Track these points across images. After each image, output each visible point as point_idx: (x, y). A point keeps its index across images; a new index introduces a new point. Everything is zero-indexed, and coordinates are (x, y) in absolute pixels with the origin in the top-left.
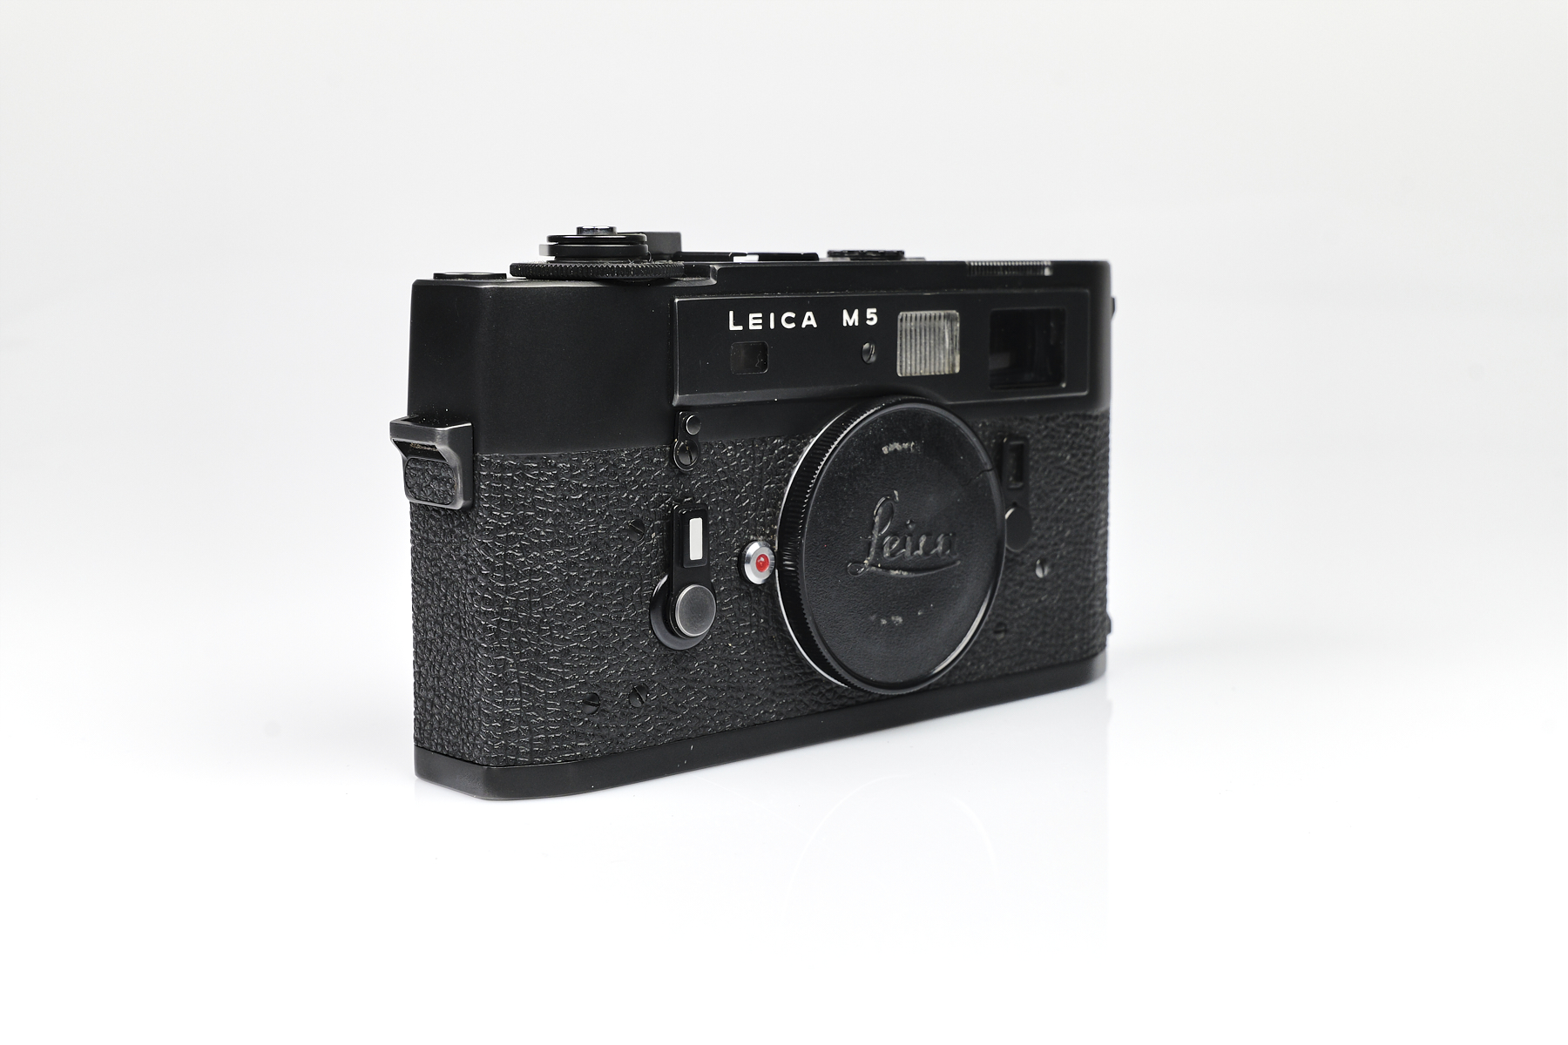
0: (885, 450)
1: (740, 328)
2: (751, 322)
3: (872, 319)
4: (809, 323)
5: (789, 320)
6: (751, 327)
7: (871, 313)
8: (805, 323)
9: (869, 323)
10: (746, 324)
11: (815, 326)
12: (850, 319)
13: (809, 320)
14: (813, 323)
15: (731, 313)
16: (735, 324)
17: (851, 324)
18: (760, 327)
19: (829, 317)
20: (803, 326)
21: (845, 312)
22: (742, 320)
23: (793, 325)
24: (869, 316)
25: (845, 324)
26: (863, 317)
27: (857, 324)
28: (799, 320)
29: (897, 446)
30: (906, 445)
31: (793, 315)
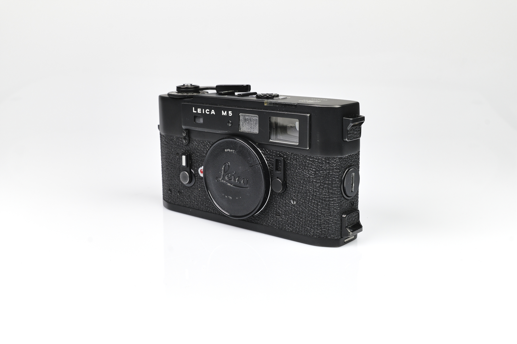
0: (226, 150)
1: (196, 112)
2: (198, 111)
3: (230, 114)
4: (213, 113)
5: (208, 111)
6: (198, 112)
7: (230, 112)
8: (212, 113)
9: (229, 115)
10: (197, 111)
11: (214, 114)
12: (224, 113)
13: (213, 112)
14: (214, 113)
15: (194, 108)
16: (195, 111)
17: (224, 115)
18: (200, 112)
19: (218, 112)
20: (211, 114)
21: (223, 111)
22: (196, 110)
23: (209, 113)
24: (229, 113)
25: (223, 115)
26: (228, 113)
27: (226, 115)
28: (210, 112)
29: (229, 150)
30: (232, 151)
31: (209, 110)
